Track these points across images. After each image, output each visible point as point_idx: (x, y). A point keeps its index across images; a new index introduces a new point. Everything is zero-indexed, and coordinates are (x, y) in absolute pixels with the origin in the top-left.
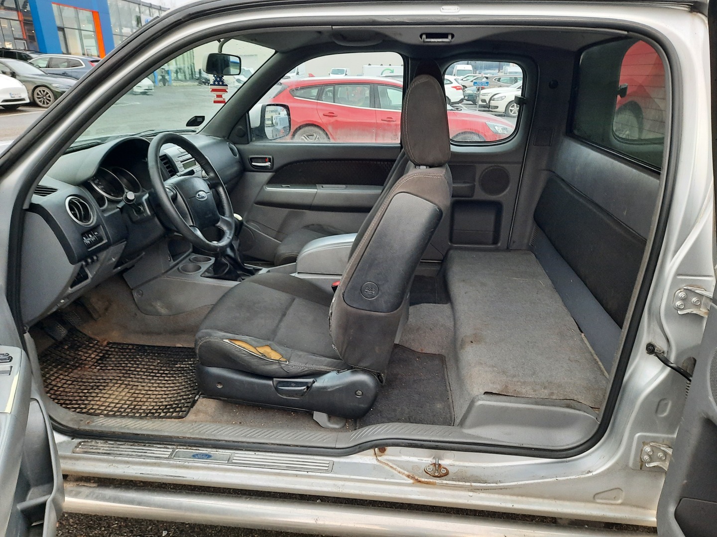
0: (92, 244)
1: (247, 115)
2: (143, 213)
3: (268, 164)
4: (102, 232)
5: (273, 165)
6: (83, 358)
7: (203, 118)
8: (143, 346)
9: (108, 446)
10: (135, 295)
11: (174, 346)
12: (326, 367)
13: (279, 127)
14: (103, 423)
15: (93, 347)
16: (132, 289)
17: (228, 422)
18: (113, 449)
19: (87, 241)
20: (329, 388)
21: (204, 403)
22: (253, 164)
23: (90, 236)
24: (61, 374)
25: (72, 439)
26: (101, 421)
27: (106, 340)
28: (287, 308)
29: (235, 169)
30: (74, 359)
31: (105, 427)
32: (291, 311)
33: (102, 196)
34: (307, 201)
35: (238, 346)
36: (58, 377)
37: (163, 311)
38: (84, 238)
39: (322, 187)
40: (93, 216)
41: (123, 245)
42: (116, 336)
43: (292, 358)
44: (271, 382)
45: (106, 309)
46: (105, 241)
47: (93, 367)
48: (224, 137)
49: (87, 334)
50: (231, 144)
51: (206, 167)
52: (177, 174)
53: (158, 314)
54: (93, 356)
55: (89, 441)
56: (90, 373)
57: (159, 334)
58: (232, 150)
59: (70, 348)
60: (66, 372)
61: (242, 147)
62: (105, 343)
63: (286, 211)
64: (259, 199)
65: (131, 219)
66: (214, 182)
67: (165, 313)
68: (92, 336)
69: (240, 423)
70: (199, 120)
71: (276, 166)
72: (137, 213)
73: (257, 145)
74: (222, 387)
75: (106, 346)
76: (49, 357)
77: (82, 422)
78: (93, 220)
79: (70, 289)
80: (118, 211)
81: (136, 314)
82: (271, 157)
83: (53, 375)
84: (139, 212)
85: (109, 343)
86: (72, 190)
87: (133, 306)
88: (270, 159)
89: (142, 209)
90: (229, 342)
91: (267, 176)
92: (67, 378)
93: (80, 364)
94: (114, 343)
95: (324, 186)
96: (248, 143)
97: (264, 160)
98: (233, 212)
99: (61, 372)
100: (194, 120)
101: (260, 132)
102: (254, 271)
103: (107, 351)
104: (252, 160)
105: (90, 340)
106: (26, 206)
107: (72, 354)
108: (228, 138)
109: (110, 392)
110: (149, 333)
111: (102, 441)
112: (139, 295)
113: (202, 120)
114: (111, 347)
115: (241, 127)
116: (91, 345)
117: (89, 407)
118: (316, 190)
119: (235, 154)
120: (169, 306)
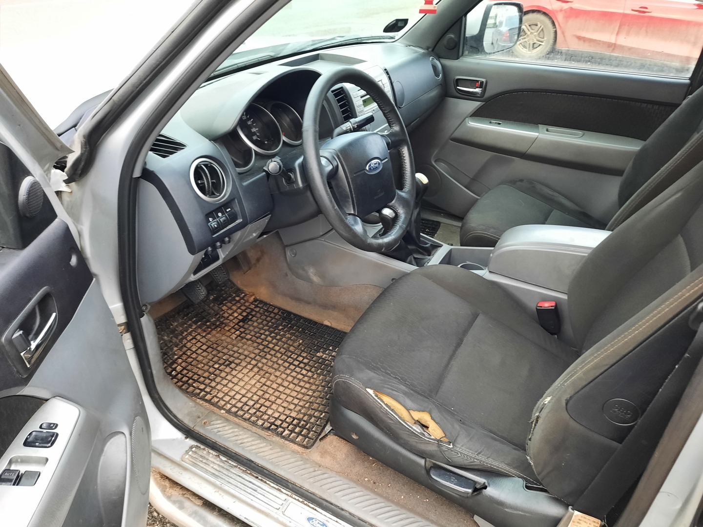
0: (221, 226)
1: (464, 19)
2: (293, 182)
3: (478, 90)
4: (237, 208)
5: (484, 92)
6: (226, 315)
7: (405, 21)
8: (289, 313)
9: (218, 463)
10: (288, 253)
11: (322, 323)
12: (508, 468)
13: (504, 29)
14: (219, 429)
15: (238, 301)
16: (287, 246)
17: (358, 482)
18: (222, 470)
19: (213, 224)
20: (507, 508)
21: (335, 443)
22: (458, 87)
23: (220, 214)
24: (199, 334)
25: (186, 438)
26: (218, 426)
27: (253, 295)
28: (465, 332)
29: (434, 93)
30: (216, 315)
31: (220, 436)
32: (469, 338)
33: (250, 149)
34: (521, 148)
35: (386, 405)
36: (194, 338)
37: (315, 279)
38: (211, 219)
39: (547, 130)
40: (227, 186)
41: (266, 220)
42: (263, 293)
43: (459, 439)
44: (422, 462)
45: (258, 260)
46: (239, 221)
47: (233, 331)
48: (427, 49)
49: (235, 283)
50: (435, 60)
51: (390, 115)
52: (351, 120)
53: (309, 280)
54: (236, 315)
55: (202, 447)
56: (227, 338)
57: (308, 303)
58: (434, 68)
59: (215, 300)
60: (205, 331)
61: (449, 63)
62: (252, 299)
63: (489, 154)
64: (457, 134)
65: (279, 188)
66: (397, 138)
67: (317, 282)
68: (241, 287)
69: (374, 483)
70: (400, 24)
71: (488, 94)
72: (286, 181)
73: (469, 62)
74: (357, 438)
75: (252, 303)
76: (192, 309)
77: (199, 420)
78: (227, 192)
79: (192, 275)
80: (263, 176)
81: (286, 275)
82: (484, 80)
83: (190, 334)
84: (290, 181)
85: (256, 300)
86: (205, 147)
87: (285, 264)
88: (482, 82)
89: (292, 176)
90: (373, 395)
91: (474, 105)
92: (203, 340)
93: (219, 325)
94: (261, 302)
95: (550, 128)
96: (458, 58)
97: (473, 83)
98: (414, 172)
99: (199, 331)
100: (394, 24)
101: (477, 44)
102: (431, 249)
103: (252, 310)
104: (458, 82)
105: (238, 291)
106: (137, 173)
107: (216, 308)
108: (433, 50)
109: (240, 376)
110: (298, 299)
111: (214, 453)
112: (293, 254)
113: (403, 25)
114: (256, 306)
115: (452, 36)
116: (237, 299)
117: (214, 392)
118: (538, 134)
119: (437, 75)
120: (322, 276)
